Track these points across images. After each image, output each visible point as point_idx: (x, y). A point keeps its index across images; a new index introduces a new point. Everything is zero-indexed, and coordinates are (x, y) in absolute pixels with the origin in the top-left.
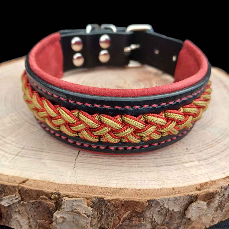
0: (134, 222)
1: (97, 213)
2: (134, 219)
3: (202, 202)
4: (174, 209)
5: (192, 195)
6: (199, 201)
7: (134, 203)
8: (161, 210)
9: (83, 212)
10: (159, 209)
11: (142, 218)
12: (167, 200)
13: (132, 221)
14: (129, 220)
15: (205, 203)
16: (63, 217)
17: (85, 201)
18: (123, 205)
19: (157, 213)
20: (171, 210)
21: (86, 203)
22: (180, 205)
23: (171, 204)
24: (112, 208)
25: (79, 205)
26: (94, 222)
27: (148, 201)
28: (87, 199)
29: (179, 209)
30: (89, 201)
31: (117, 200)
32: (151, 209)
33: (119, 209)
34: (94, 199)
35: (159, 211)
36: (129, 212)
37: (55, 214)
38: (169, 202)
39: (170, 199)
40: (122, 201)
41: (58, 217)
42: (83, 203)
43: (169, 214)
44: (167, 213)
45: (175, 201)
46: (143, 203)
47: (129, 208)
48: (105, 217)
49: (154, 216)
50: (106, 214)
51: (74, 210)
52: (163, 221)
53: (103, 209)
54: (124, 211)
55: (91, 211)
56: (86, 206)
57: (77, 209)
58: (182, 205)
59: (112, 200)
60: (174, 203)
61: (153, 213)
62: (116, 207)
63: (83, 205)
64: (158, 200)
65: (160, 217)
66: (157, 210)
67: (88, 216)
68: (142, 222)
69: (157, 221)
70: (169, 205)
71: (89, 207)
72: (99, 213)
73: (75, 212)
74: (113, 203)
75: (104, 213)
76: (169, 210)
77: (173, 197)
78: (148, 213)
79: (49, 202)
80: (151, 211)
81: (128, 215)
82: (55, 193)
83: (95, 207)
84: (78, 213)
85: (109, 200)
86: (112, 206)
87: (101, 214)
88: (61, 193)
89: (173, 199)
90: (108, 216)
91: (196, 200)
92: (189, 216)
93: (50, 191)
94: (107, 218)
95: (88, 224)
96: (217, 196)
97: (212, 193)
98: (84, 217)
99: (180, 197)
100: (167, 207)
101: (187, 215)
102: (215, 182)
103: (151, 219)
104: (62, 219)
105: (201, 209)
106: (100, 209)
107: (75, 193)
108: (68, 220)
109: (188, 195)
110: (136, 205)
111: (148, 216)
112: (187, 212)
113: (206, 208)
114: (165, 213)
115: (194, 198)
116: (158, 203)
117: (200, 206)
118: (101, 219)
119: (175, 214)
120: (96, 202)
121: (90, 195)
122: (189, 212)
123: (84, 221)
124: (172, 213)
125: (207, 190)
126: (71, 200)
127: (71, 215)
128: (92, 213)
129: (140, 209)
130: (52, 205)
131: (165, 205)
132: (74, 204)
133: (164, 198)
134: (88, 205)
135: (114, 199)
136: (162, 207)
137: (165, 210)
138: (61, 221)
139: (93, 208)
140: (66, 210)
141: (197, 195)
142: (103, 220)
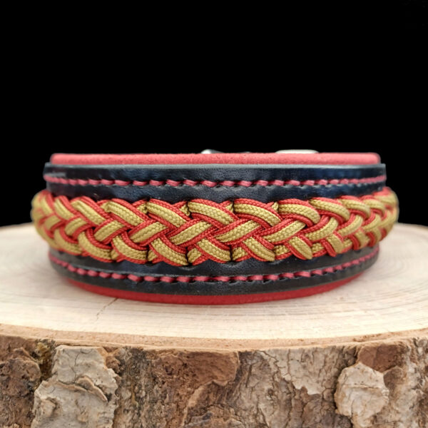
0: (213, 421)
1: (130, 394)
2: (213, 411)
3: (370, 370)
4: (307, 387)
5: (344, 347)
6: (360, 364)
7: (209, 359)
8: (275, 388)
9: (97, 384)
10: (271, 387)
11: (232, 410)
12: (285, 357)
13: (208, 417)
14: (202, 417)
15: (380, 376)
16: (52, 400)
17: (103, 355)
18: (185, 365)
19: (268, 398)
20: (298, 387)
21: (103, 360)
22: (321, 379)
23: (296, 371)
24: (160, 373)
25: (88, 366)
26: (124, 423)
27: (241, 354)
28: (108, 350)
29: (318, 389)
30: (111, 354)
31: (172, 351)
32: (251, 385)
33: (176, 379)
34: (123, 351)
35: (271, 393)
36: (201, 389)
37: (37, 392)
38: (290, 362)
39: (292, 355)
40: (181, 354)
41: (43, 397)
42: (97, 360)
43: (294, 401)
44: (290, 400)
45: (305, 363)
46: (227, 356)
47: (200, 378)
48: (146, 407)
49: (262, 406)
50: (148, 398)
51: (77, 379)
52: (284, 424)
53: (143, 383)
54: (189, 389)
55: (113, 379)
56: (103, 366)
57: (83, 377)
58: (326, 378)
59: (161, 352)
60: (304, 367)
61: (258, 396)
62: (170, 370)
63: (97, 364)
64: (262, 354)
65: (276, 413)
66: (267, 386)
67: (109, 397)
68: (233, 420)
69: (270, 423)
70: (292, 372)
71: (111, 370)
72: (134, 397)
73: (79, 385)
74: (163, 357)
75: (144, 393)
76: (294, 387)
77: (297, 348)
78: (246, 398)
79: (30, 361)
80: (253, 389)
81: (198, 401)
82: (45, 341)
83: (125, 376)
84: (87, 387)
85: (154, 351)
86: (160, 367)
87: (138, 399)
88: (57, 340)
89: (298, 357)
90: (154, 401)
91: (354, 363)
92: (345, 409)
93: (35, 338)
94: (152, 410)
95: (108, 422)
96: (408, 361)
97: (392, 348)
98: (97, 395)
99: (316, 351)
100: (288, 378)
101: (339, 404)
102: (399, 334)
103: (255, 416)
104: (50, 406)
105: (372, 391)
106: (135, 383)
107: (86, 341)
108: (65, 410)
109: (333, 349)
110: (213, 365)
111: (247, 405)
112: (338, 396)
113: (386, 391)
114: (285, 397)
115: (348, 356)
116: (264, 364)
117: (370, 384)
118: (139, 415)
119: (311, 405)
120: (126, 359)
121: (115, 344)
122: (344, 396)
123: (99, 412)
124: (304, 400)
125: (379, 342)
126: (73, 351)
127: (71, 397)
128: (115, 386)
129: (224, 376)
130: (34, 366)
131: (283, 371)
132: (79, 361)
133: (276, 351)
134: (108, 364)
135: (165, 351)
136: (277, 379)
137: (284, 390)
138: (49, 411)
139: (120, 374)
140: (60, 378)
141: (355, 348)
142: (143, 414)
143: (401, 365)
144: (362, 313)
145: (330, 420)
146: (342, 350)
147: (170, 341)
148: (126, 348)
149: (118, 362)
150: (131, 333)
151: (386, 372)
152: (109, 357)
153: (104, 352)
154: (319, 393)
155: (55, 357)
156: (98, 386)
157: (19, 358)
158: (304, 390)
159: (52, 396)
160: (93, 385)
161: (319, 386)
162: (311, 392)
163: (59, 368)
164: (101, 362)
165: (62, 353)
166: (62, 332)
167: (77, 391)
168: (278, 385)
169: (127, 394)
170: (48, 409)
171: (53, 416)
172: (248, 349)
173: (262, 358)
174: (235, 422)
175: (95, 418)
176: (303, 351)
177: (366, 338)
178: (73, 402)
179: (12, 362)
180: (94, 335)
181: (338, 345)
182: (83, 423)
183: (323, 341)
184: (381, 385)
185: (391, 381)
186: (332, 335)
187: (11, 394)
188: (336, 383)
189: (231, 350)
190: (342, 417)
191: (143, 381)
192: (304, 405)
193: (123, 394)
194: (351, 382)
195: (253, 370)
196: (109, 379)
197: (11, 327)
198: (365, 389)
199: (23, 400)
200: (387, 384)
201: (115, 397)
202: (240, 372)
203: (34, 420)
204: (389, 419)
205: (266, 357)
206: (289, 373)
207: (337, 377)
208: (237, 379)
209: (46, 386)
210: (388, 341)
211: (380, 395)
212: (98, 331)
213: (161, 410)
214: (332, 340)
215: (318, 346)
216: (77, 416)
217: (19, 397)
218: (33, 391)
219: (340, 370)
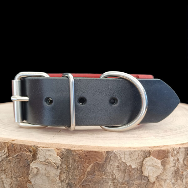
0: (96, 177)
1: (65, 166)
2: (96, 173)
3: (156, 159)
4: (131, 165)
5: (145, 150)
6: (151, 157)
7: (95, 153)
8: (120, 165)
9: (54, 162)
10: (118, 164)
11: (103, 173)
12: (123, 153)
13: (95, 175)
14: (92, 175)
15: (159, 161)
16: (37, 168)
17: (56, 151)
18: (86, 156)
19: (117, 168)
20: (128, 165)
21: (56, 153)
22: (137, 162)
23: (127, 159)
24: (77, 158)
25: (50, 155)
26: (63, 177)
27: (107, 152)
28: (58, 149)
29: (136, 166)
30: (59, 151)
31: (81, 150)
32: (111, 163)
33: (83, 161)
34: (63, 150)
35: (118, 167)
36: (92, 164)
37: (31, 165)
38: (125, 155)
39: (126, 153)
40: (85, 151)
41: (33, 167)
42: (54, 153)
43: (127, 170)
44: (125, 169)
45: (131, 156)
46: (102, 153)
47: (92, 161)
48: (72, 171)
49: (114, 172)
50: (72, 168)
51: (46, 160)
52: (123, 179)
53: (70, 162)
54: (88, 165)
55: (60, 160)
56: (56, 155)
57: (48, 159)
58: (139, 162)
59: (77, 150)
60: (131, 157)
61: (113, 168)
62: (80, 157)
63: (54, 155)
64: (115, 152)
65: (120, 174)
66: (117, 164)
67: (58, 167)
68: (104, 176)
69: (118, 178)
70: (126, 159)
71: (59, 157)
72: (67, 167)
73: (47, 162)
74: (78, 152)
75: (71, 166)
76: (127, 165)
77: (128, 150)
78: (108, 168)
79: (29, 153)
80: (111, 165)
81: (91, 169)
82: (34, 146)
83: (64, 159)
84: (50, 163)
85: (75, 150)
86: (77, 156)
87: (69, 168)
88: (39, 146)
89: (128, 153)
90: (74, 169)
91: (149, 156)
92: (146, 173)
93: (30, 145)
94: (73, 172)
95: (57, 177)
96: (170, 156)
97: (164, 151)
98: (53, 166)
99: (135, 151)
100: (124, 161)
101: (144, 172)
102: (167, 146)
103: (112, 175)
104: (36, 170)
105: (157, 167)
106: (68, 162)
107: (49, 146)
108: (41, 172)
109: (142, 151)
110: (96, 156)
111: (109, 171)
112: (143, 168)
113: (161, 167)
114: (123, 168)
115: (147, 154)
116: (116, 156)
117: (155, 164)
118: (69, 174)
119: (133, 172)
120: (65, 153)
121: (60, 147)
122: (145, 168)
123: (54, 172)
124: (130, 170)
125: (159, 149)
126: (45, 149)
127: (44, 167)
128: (60, 163)
129: (100, 160)
130: (30, 155)
131: (123, 159)
132: (47, 154)
133: (120, 151)
134: (58, 155)
135: (79, 150)
136: (120, 162)
137: (123, 166)
138: (35, 172)
139: (62, 159)
140: (40, 160)
141: (150, 151)
142: (70, 174)
143: (167, 157)
144: (154, 138)
145: (140, 178)
146: (145, 151)
147: (81, 146)
148: (64, 149)
149: (61, 154)
150: (66, 144)
151: (162, 160)
152: (58, 152)
153: (56, 150)
154: (136, 167)
155: (38, 152)
156: (54, 163)
157: (24, 152)
158: (130, 166)
159: (36, 166)
160: (52, 162)
161: (136, 164)
162: (133, 167)
163: (40, 156)
164: (55, 154)
165: (41, 150)
166: (40, 143)
167: (46, 164)
168: (120, 164)
169: (64, 166)
170: (35, 171)
171: (37, 174)
172: (110, 150)
173: (115, 154)
174: (105, 177)
175: (53, 175)
176: (130, 151)
177: (154, 147)
178: (44, 169)
179: (21, 153)
180: (52, 144)
181: (143, 149)
182: (48, 177)
183: (138, 148)
184: (160, 165)
185: (164, 164)
186: (142, 146)
187: (21, 166)
188: (142, 164)
189: (103, 150)
190: (145, 177)
191: (71, 161)
192: (130, 172)
193: (63, 166)
194: (148, 163)
195: (111, 158)
196: (58, 160)
197: (21, 141)
198: (153, 166)
199: (25, 168)
200: (162, 165)
201: (60, 167)
202: (107, 158)
203: (30, 176)
204: (163, 178)
205: (116, 153)
206: (125, 159)
207: (143, 161)
208: (105, 161)
209: (34, 163)
210: (163, 149)
211: (159, 169)
212: (54, 142)
213: (77, 172)
214: (141, 147)
215: (136, 150)
216: (46, 174)
217: (24, 167)
218: (29, 165)
219: (144, 159)
